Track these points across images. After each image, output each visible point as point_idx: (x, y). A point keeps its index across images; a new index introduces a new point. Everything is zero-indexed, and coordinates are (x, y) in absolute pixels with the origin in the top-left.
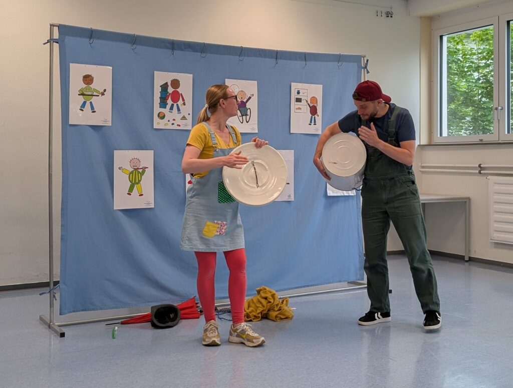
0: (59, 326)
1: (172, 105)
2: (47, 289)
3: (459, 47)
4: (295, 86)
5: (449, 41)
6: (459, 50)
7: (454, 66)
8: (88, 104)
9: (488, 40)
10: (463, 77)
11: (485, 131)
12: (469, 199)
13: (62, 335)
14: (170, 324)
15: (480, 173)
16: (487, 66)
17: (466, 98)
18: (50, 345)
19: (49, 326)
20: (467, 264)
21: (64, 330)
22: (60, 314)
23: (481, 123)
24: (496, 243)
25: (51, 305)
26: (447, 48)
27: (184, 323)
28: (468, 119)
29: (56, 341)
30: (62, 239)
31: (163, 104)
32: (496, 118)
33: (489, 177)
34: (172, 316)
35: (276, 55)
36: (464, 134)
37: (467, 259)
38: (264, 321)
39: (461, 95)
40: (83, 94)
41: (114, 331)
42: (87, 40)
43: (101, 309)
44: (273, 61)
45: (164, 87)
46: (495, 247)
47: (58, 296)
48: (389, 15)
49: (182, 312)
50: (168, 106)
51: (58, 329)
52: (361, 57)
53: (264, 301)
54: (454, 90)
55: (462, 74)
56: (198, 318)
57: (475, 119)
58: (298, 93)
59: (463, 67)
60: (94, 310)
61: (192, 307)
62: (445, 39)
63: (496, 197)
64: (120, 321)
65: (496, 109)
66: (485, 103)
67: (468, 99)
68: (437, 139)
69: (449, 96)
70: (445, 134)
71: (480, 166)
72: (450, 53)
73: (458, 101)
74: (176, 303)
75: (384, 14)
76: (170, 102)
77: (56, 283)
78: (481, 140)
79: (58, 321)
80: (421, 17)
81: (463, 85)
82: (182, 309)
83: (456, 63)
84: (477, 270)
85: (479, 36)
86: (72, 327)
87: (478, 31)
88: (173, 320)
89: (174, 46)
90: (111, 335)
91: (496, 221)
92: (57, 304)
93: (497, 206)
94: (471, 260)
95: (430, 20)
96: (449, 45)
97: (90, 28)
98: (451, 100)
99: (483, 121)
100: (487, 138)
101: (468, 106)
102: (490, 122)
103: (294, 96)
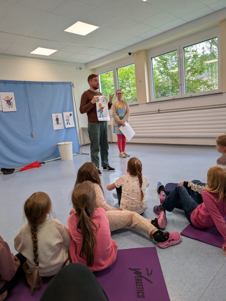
12: (111, 125)
35: (42, 83)
37: (111, 142)
44: (41, 85)
48: (81, 68)
52: (71, 82)
80: (91, 69)
89: (5, 82)
95: (94, 70)
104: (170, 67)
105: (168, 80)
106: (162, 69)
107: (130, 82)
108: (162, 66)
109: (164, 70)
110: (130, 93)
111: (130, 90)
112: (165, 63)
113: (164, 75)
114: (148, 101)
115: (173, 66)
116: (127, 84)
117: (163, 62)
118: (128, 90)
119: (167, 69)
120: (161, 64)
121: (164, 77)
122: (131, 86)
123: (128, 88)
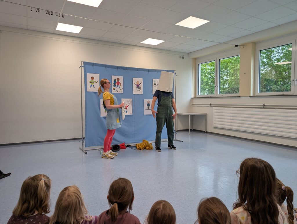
0: (85, 150)
1: (117, 86)
2: (81, 140)
3: (205, 68)
4: (154, 80)
5: (201, 66)
6: (204, 69)
7: (203, 73)
8: (92, 86)
9: (213, 65)
10: (206, 77)
11: (212, 93)
12: (207, 114)
13: (86, 153)
14: (117, 150)
15: (210, 106)
16: (214, 73)
17: (206, 83)
18: (83, 156)
19: (82, 151)
20: (206, 134)
21: (86, 152)
22: (86, 147)
23: (211, 91)
24: (215, 127)
25: (83, 145)
26: (201, 68)
27: (121, 150)
28: (207, 90)
29: (84, 155)
30: (85, 125)
31: (115, 85)
32: (215, 89)
33: (213, 107)
34: (118, 148)
35: (148, 70)
36: (206, 94)
37: (206, 132)
38: (145, 150)
39: (205, 82)
40: (91, 83)
41: (101, 152)
42: (92, 66)
43: (97, 146)
44: (147, 72)
45: (115, 80)
46: (215, 129)
47: (85, 142)
48: (183, 58)
49: (121, 147)
50: (116, 86)
51: (85, 151)
52: (174, 71)
53: (144, 144)
54: (203, 81)
55: (205, 76)
56: (125, 148)
57: (209, 90)
58: (155, 82)
59: (206, 74)
60: (95, 146)
61: (124, 145)
62: (200, 65)
63: (215, 113)
64: (103, 149)
65: (216, 87)
66: (212, 85)
67: (207, 84)
68: (197, 96)
69: (201, 82)
70: (200, 94)
71: (210, 104)
72: (202, 69)
73: (204, 84)
74: (119, 144)
75: (181, 57)
76: (116, 85)
77: (84, 138)
78: (211, 96)
79: (85, 149)
80: (193, 58)
81: (206, 79)
82: (121, 146)
83: (204, 72)
84: (208, 135)
85: (211, 64)
86: (89, 151)
87: (210, 63)
88: (118, 149)
89: (118, 68)
90: (100, 153)
91: (215, 121)
92: (84, 144)
93: (215, 116)
94: (207, 132)
95: (196, 59)
96: (202, 67)
97: (92, 62)
98: (202, 84)
99: (212, 90)
100: (213, 95)
101: (207, 86)
102: (214, 91)
103: (154, 83)
104: (275, 59)
105: (271, 72)
106: (265, 60)
107: (228, 72)
108: (266, 56)
109: (267, 61)
110: (228, 82)
111: (228, 80)
112: (269, 54)
113: (267, 66)
114: (252, 94)
115: (278, 58)
116: (225, 73)
117: (267, 53)
118: (225, 79)
119: (271, 60)
120: (264, 55)
121: (267, 69)
122: (229, 75)
123: (225, 78)
